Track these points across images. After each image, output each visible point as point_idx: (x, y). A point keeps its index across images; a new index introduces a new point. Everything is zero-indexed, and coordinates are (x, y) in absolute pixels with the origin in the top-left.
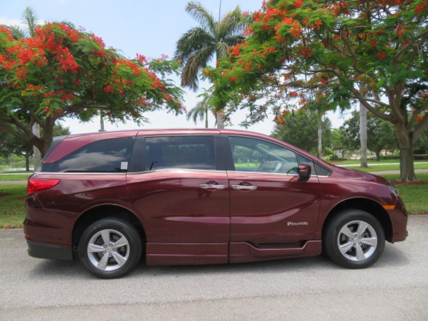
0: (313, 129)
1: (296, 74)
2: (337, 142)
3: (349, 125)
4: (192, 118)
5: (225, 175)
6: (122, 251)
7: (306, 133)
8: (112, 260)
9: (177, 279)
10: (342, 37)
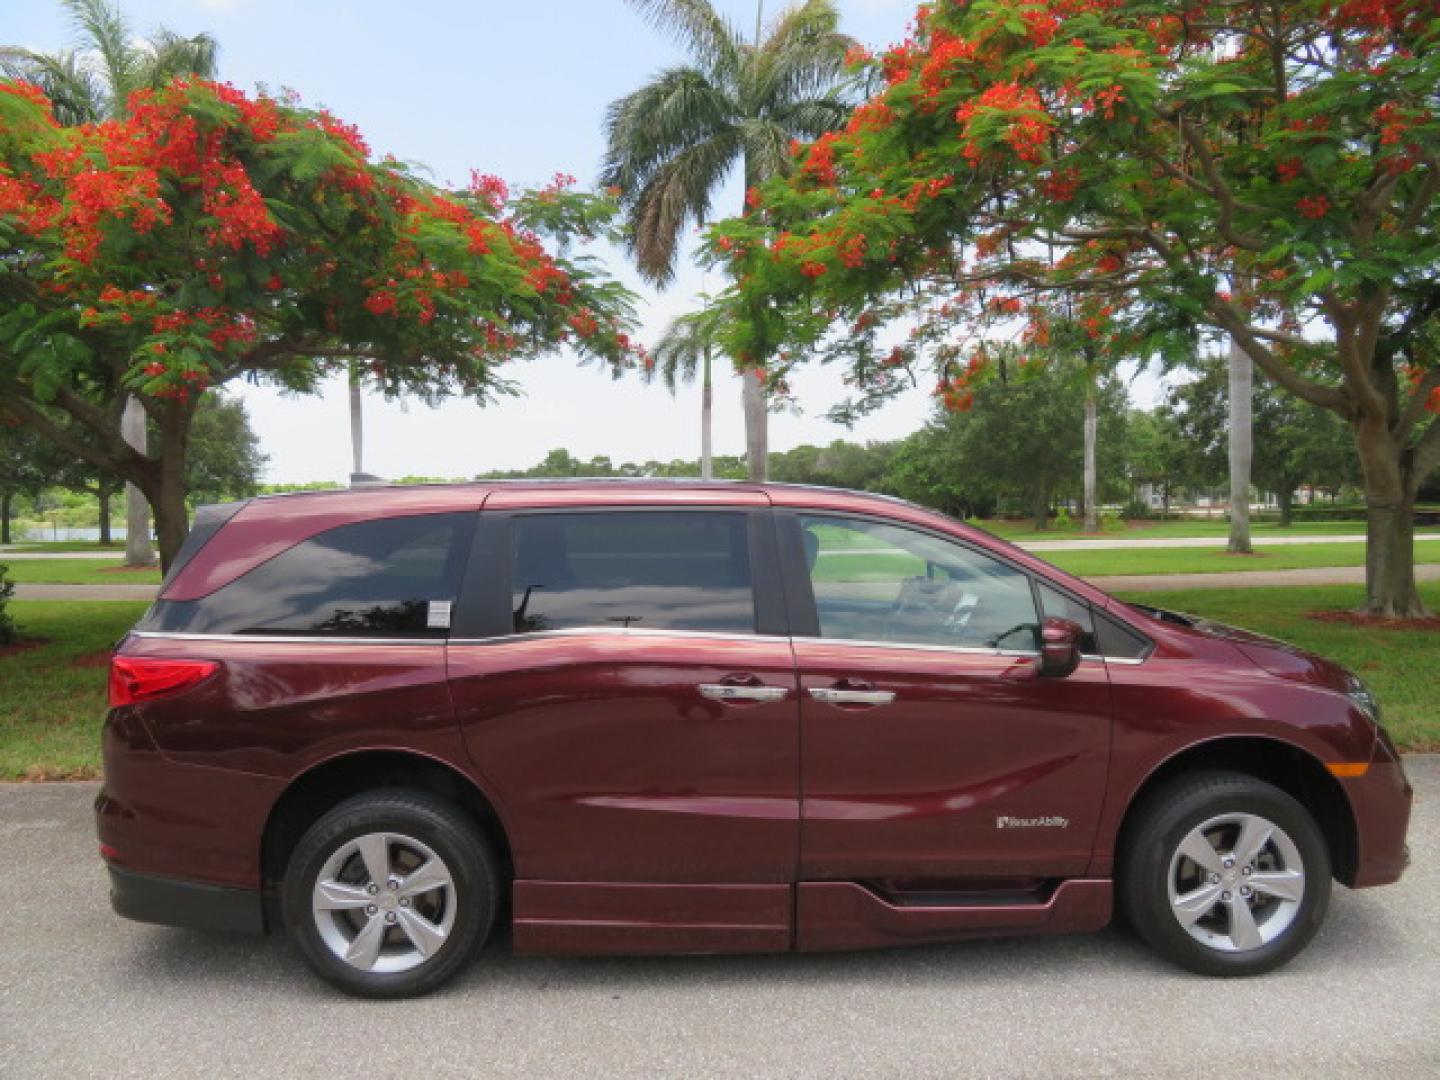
0: (1068, 415)
1: (1018, 240)
2: (1146, 459)
3: (1190, 402)
4: (659, 374)
5: (785, 651)
6: (431, 908)
7: (1042, 427)
8: (394, 936)
9: (616, 1004)
10: (1185, 130)
